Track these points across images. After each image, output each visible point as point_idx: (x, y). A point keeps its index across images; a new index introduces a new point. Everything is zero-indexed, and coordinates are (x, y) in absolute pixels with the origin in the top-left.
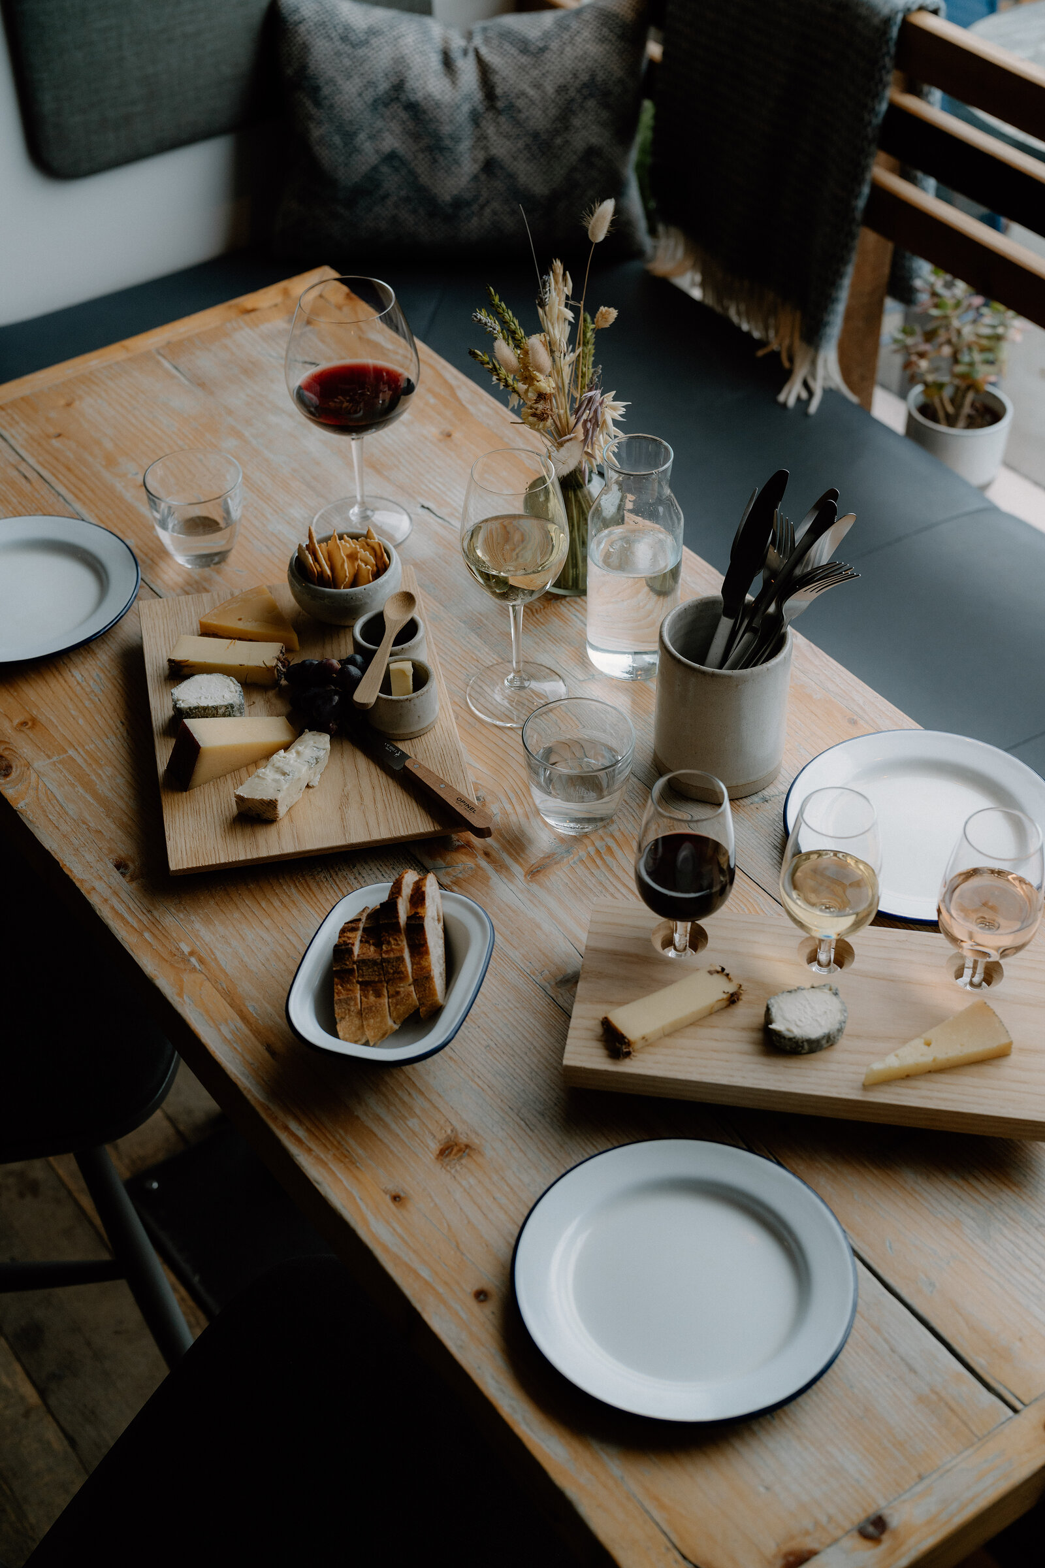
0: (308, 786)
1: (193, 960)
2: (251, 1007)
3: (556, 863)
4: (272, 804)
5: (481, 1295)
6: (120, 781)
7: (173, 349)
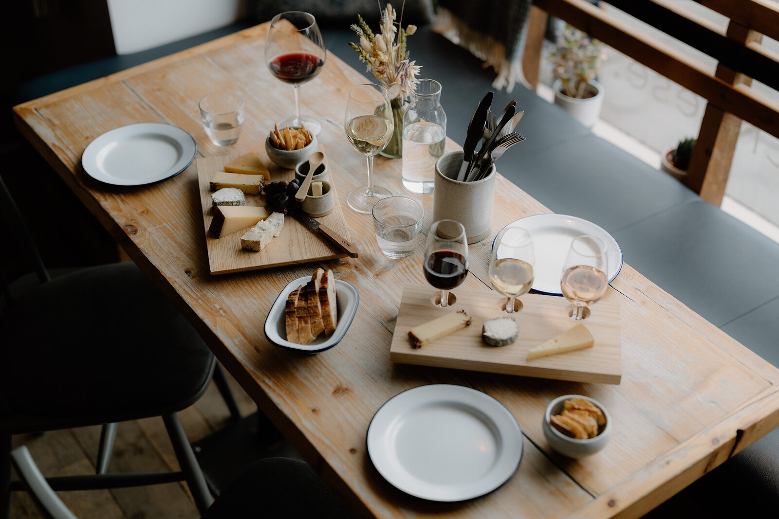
0: (274, 237)
1: (221, 311)
2: (247, 331)
3: (388, 271)
4: (257, 243)
5: (353, 451)
6: (187, 236)
7: (212, 53)
